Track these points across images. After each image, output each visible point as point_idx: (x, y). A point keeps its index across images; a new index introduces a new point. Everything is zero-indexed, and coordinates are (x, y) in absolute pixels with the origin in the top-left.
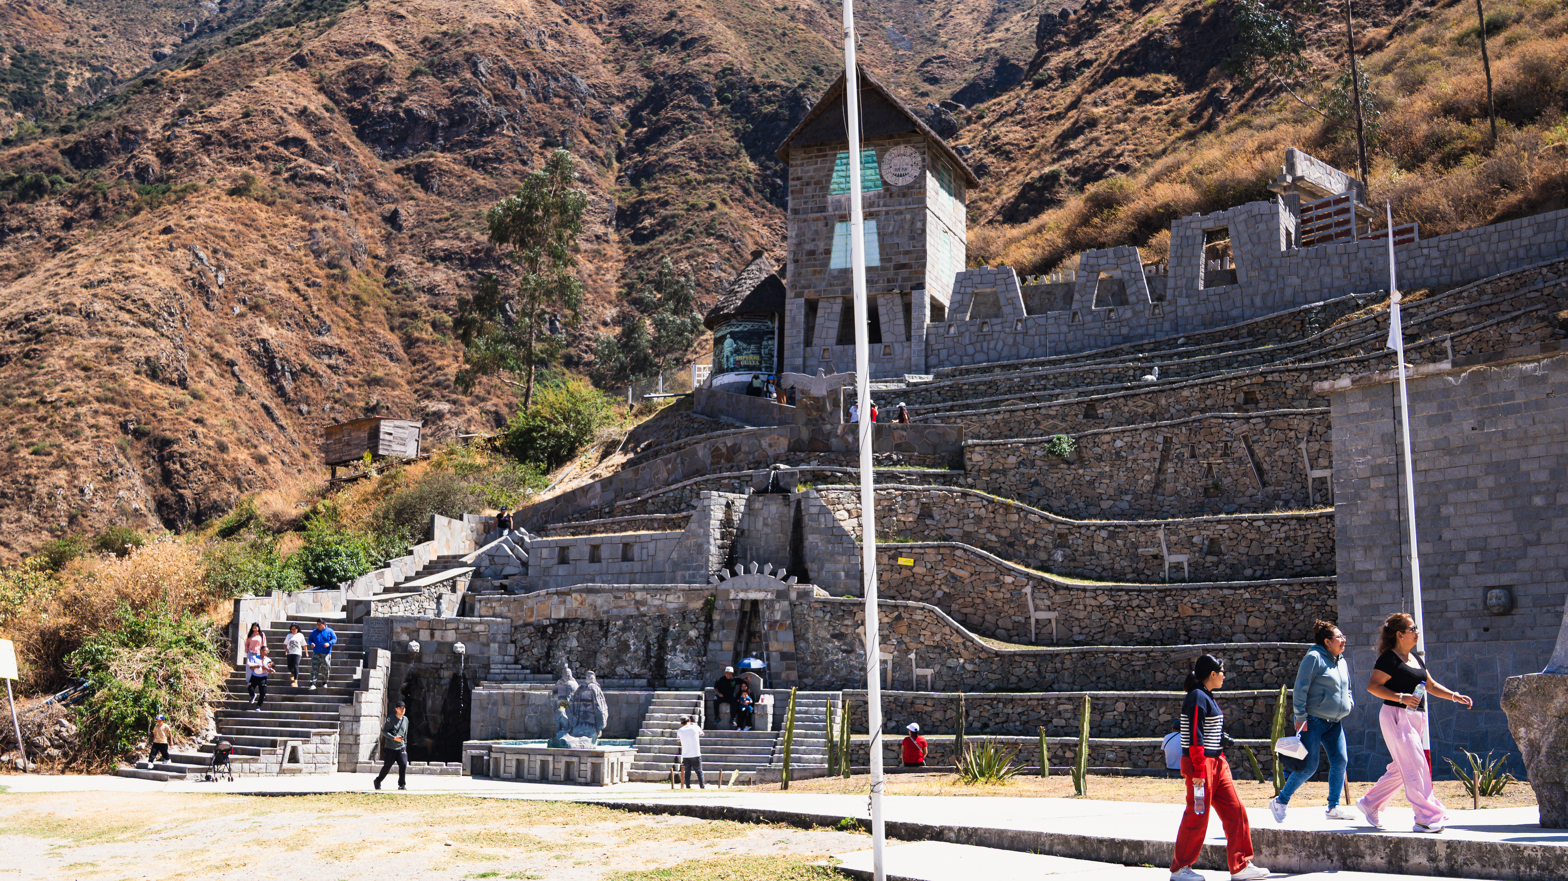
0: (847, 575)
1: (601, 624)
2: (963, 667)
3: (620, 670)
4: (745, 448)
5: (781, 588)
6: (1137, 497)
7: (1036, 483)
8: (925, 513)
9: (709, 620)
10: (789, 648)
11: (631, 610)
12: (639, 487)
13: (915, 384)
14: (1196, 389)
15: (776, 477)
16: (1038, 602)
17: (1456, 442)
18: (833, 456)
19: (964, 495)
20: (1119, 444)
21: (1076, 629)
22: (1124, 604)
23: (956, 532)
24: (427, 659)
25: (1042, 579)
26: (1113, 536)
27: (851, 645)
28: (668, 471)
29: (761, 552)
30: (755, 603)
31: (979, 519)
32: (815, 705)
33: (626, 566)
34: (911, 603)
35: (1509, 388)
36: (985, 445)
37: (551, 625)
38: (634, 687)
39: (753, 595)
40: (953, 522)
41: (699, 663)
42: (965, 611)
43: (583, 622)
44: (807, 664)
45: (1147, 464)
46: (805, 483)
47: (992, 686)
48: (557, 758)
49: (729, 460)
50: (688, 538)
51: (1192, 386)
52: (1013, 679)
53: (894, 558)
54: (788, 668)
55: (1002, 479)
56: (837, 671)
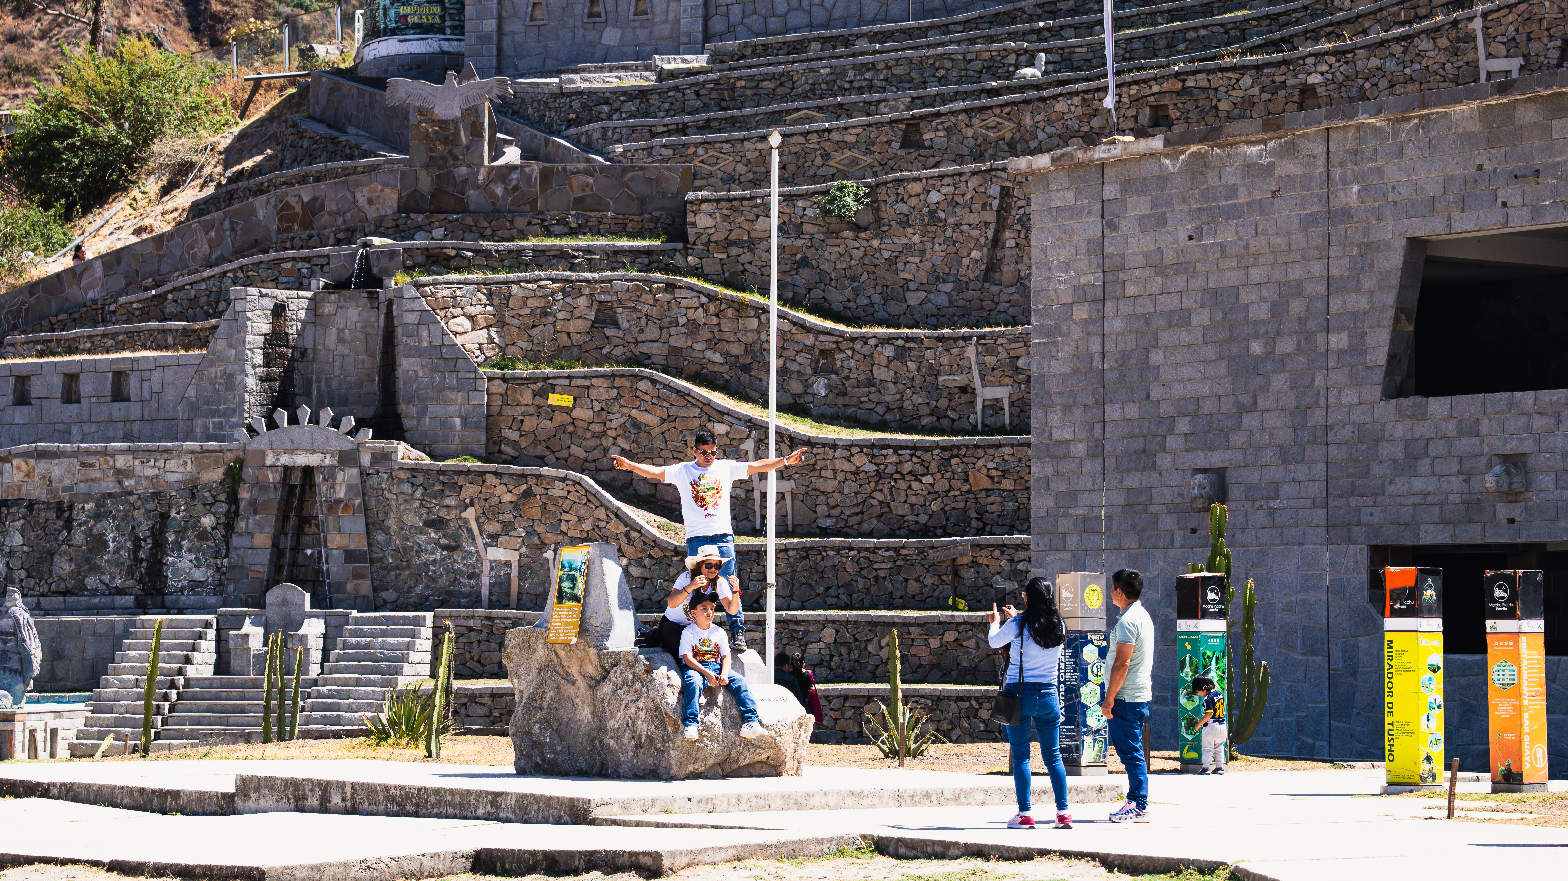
0: (464, 424)
1: (59, 508)
3: (91, 581)
4: (330, 206)
5: (346, 447)
6: (961, 286)
7: (804, 263)
8: (605, 317)
9: (233, 499)
10: (359, 543)
11: (109, 485)
12: (164, 269)
14: (1077, 100)
15: (366, 257)
17: (1170, 257)
18: (469, 220)
19: (672, 287)
20: (934, 197)
21: (822, 509)
22: (890, 470)
23: (657, 350)
26: (902, 354)
27: (456, 537)
28: (210, 242)
29: (335, 384)
30: (308, 471)
31: (694, 327)
32: (384, 634)
33: (118, 409)
34: (546, 470)
36: (718, 201)
38: (113, 609)
39: (302, 460)
40: (652, 332)
41: (218, 569)
43: (31, 506)
44: (387, 569)
45: (975, 233)
46: (408, 269)
49: (307, 225)
50: (211, 364)
51: (1071, 94)
53: (543, 394)
54: (357, 576)
55: (746, 257)
56: (434, 580)
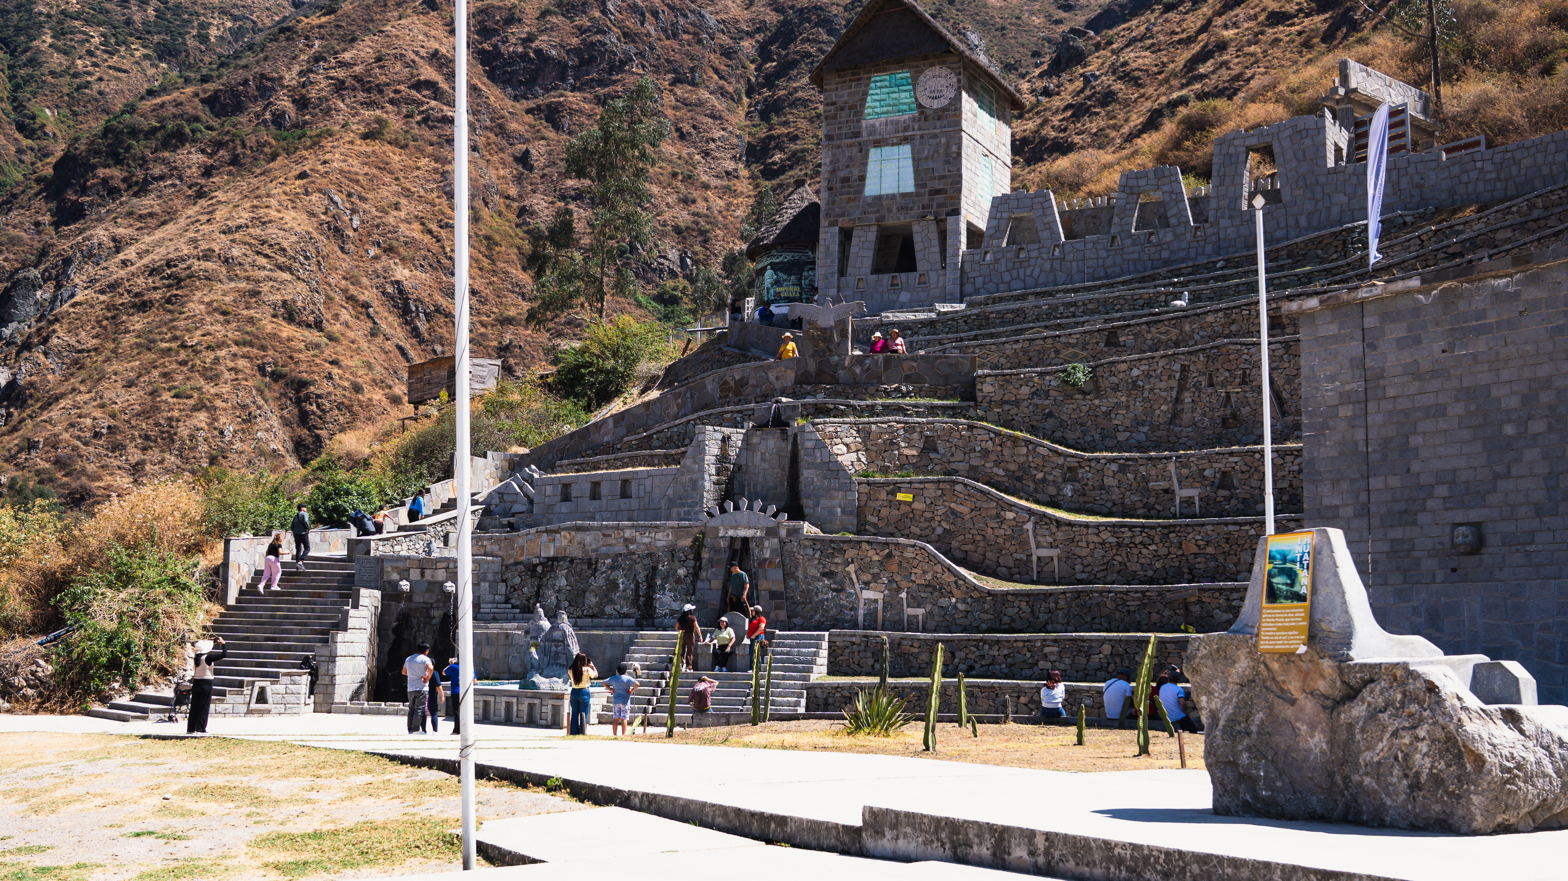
0: (843, 512)
1: (589, 563)
2: (955, 607)
3: (608, 609)
4: (752, 381)
5: (771, 525)
6: (1154, 428)
7: (1051, 415)
8: (929, 446)
9: (698, 558)
10: (779, 587)
11: (620, 549)
12: (650, 422)
13: (945, 313)
14: (1221, 314)
15: (778, 411)
16: (1040, 539)
17: (1425, 365)
18: (840, 389)
19: (971, 428)
20: (1135, 372)
21: (1079, 567)
22: (1126, 541)
23: (962, 467)
24: (418, 598)
25: (1044, 515)
26: (1123, 469)
27: (841, 583)
28: (678, 406)
29: (759, 488)
30: (745, 540)
31: (985, 453)
32: (798, 646)
33: (624, 503)
34: (902, 540)
35: (1481, 306)
36: (996, 376)
37: (540, 564)
38: (622, 627)
39: (742, 533)
40: (959, 456)
42: (965, 548)
43: (572, 561)
44: (797, 604)
45: (1164, 394)
46: (804, 416)
47: (984, 626)
48: (521, 700)
49: (737, 393)
50: (683, 474)
51: (1217, 311)
52: (1006, 620)
53: (893, 493)
54: (778, 608)
55: (1014, 411)
56: (827, 611)
